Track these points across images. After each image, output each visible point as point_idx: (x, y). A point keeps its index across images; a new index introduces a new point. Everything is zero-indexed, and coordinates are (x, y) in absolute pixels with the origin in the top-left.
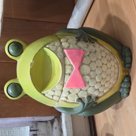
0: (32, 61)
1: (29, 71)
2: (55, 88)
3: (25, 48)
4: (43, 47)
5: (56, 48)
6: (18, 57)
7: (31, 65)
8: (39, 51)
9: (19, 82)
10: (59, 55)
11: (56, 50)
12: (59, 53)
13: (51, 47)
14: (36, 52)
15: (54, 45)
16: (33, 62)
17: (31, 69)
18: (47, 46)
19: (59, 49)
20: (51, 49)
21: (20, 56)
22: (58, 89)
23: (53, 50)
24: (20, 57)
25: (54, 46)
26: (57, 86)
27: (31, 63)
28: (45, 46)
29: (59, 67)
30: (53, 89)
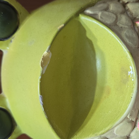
0: (45, 53)
1: (39, 81)
3: (24, 18)
4: (77, 15)
5: (115, 17)
7: (42, 65)
8: (66, 24)
9: (5, 105)
11: (115, 23)
12: (125, 32)
13: (100, 14)
14: (61, 27)
15: (107, 9)
16: (50, 57)
17: (42, 75)
18: (88, 11)
20: (99, 18)
21: (11, 39)
24: (11, 41)
25: (106, 13)
27: (44, 59)
28: (82, 11)
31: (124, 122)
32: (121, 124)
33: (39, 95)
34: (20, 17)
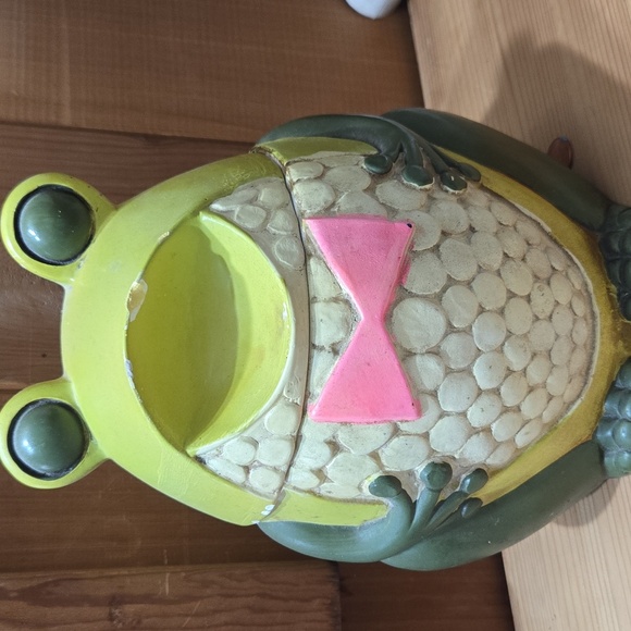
0: (135, 285)
1: (124, 335)
2: (257, 424)
3: (104, 218)
4: (195, 213)
5: (264, 214)
6: (68, 266)
7: (130, 306)
8: (173, 232)
10: (279, 250)
11: (263, 228)
12: (278, 243)
13: (237, 210)
14: (163, 236)
15: (252, 201)
16: (145, 291)
17: (130, 324)
18: (216, 206)
19: (280, 220)
20: (235, 219)
21: (78, 260)
22: (273, 432)
23: (249, 226)
24: (79, 266)
25: (251, 208)
26: (267, 417)
27: (134, 295)
28: (205, 206)
29: (279, 313)
30: (245, 429)
31: (279, 404)
32: (274, 409)
33: (125, 360)
34: (96, 216)
